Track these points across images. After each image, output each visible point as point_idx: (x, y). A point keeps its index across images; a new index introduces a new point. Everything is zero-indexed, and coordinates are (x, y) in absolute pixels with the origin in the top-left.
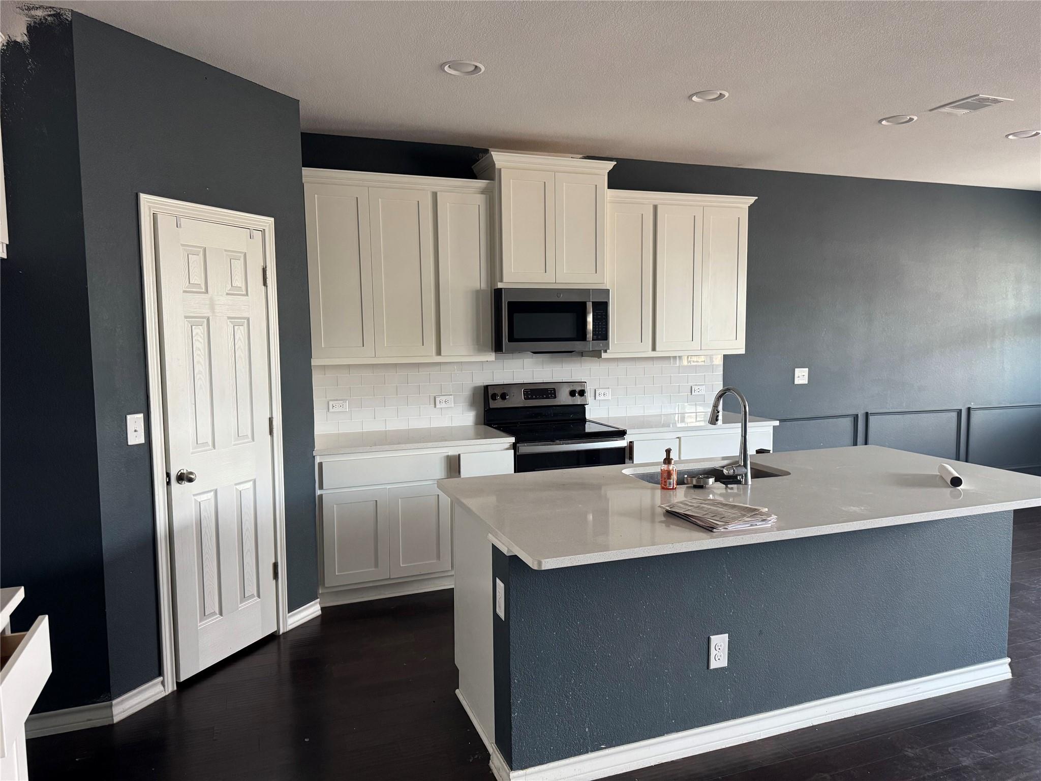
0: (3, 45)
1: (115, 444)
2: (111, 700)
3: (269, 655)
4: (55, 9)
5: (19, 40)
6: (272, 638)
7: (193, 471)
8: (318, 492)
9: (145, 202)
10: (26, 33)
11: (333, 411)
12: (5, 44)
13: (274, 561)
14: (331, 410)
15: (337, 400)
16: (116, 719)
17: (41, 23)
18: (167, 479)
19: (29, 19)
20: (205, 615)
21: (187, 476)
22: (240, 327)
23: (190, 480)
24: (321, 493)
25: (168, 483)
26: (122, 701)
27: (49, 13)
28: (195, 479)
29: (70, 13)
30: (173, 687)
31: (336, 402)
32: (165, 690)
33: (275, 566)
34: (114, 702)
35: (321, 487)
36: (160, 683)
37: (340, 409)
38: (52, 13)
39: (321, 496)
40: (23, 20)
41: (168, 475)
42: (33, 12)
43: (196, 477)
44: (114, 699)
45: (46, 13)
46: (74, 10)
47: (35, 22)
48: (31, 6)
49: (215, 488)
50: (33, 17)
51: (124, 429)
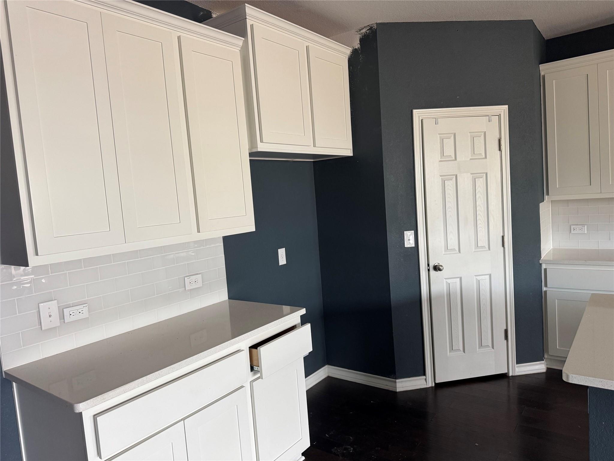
0: (351, 53)
1: (397, 246)
2: (396, 379)
3: (500, 387)
4: (370, 26)
5: (357, 48)
6: (503, 376)
7: (442, 265)
8: (544, 289)
9: (416, 114)
10: (359, 43)
11: (574, 232)
12: (352, 52)
13: (505, 328)
14: (572, 232)
15: (577, 225)
16: (398, 390)
17: (365, 35)
18: (428, 267)
19: (360, 36)
20: (452, 350)
21: (438, 267)
22: (480, 179)
23: (440, 270)
24: (546, 290)
25: (429, 270)
26: (402, 381)
27: (368, 29)
28: (443, 270)
29: (376, 25)
30: (432, 384)
31: (577, 226)
32: (427, 384)
33: (506, 331)
34: (397, 381)
35: (546, 285)
36: (424, 379)
37: (580, 232)
38: (369, 28)
39: (546, 292)
40: (358, 36)
41: (428, 265)
42: (362, 31)
43: (443, 268)
44: (398, 379)
45: (366, 29)
46: (377, 22)
47: (362, 36)
48: (361, 28)
49: (461, 276)
50: (362, 34)
51: (402, 238)
